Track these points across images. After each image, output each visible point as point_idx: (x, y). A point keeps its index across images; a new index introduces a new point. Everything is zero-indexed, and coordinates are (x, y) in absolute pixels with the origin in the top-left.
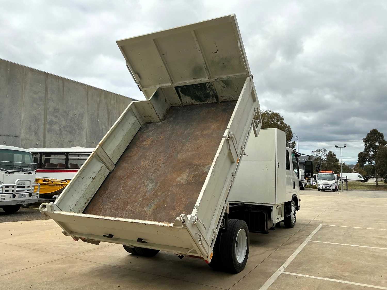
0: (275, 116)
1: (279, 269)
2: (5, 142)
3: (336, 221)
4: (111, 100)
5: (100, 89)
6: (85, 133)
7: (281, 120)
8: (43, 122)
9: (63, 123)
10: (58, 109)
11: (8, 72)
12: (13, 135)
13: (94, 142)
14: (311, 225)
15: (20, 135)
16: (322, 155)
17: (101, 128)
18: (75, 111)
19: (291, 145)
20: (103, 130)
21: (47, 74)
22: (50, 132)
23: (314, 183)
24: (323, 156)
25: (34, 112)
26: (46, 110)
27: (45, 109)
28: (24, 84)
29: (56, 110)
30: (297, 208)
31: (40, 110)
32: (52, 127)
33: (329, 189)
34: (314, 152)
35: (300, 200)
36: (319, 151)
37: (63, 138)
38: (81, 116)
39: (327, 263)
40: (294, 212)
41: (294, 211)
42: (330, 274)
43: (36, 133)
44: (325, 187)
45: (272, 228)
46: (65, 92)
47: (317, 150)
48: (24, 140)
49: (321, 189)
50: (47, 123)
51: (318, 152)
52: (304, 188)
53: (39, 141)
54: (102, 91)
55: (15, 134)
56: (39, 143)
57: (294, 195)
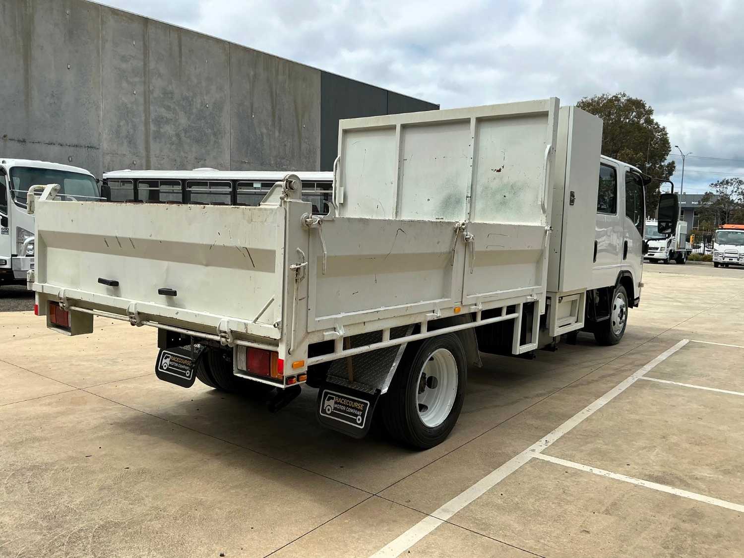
0: (634, 107)
1: (531, 447)
2: (70, 158)
3: (725, 333)
4: (277, 74)
5: (254, 50)
6: (227, 142)
7: (646, 116)
8: (143, 118)
9: (183, 121)
10: (172, 93)
11: (68, 17)
12: (86, 146)
13: (246, 161)
14: (662, 341)
15: (99, 145)
16: (733, 191)
17: (258, 133)
18: (205, 98)
19: (665, 169)
20: (263, 137)
21: (146, 21)
22: (158, 140)
23: (708, 251)
24: (734, 193)
25: (123, 99)
26: (147, 94)
27: (145, 92)
28: (100, 42)
29: (167, 94)
30: (632, 302)
31: (135, 94)
32: (161, 130)
33: (737, 264)
34: (716, 185)
35: (640, 285)
36: (727, 182)
37: (184, 152)
38: (218, 106)
39: (664, 437)
40: (622, 310)
41: (621, 308)
42: (657, 470)
43: (131, 141)
44: (730, 260)
45: (550, 345)
46: (183, 59)
47: (723, 182)
48: (108, 154)
49: (720, 263)
50: (151, 120)
51: (725, 186)
52: (685, 260)
53: (137, 156)
54: (259, 53)
55: (90, 144)
56: (139, 161)
57: (622, 272)
